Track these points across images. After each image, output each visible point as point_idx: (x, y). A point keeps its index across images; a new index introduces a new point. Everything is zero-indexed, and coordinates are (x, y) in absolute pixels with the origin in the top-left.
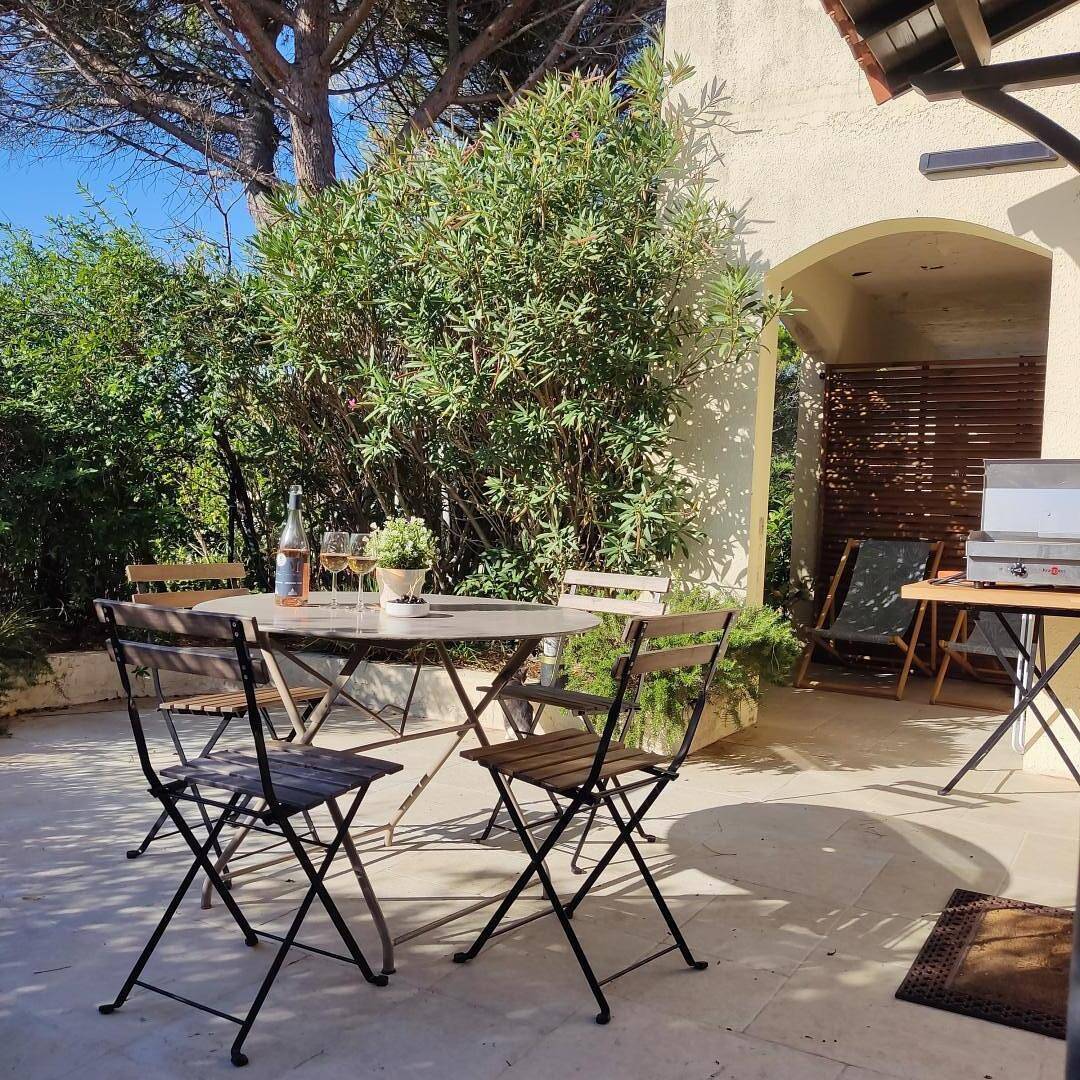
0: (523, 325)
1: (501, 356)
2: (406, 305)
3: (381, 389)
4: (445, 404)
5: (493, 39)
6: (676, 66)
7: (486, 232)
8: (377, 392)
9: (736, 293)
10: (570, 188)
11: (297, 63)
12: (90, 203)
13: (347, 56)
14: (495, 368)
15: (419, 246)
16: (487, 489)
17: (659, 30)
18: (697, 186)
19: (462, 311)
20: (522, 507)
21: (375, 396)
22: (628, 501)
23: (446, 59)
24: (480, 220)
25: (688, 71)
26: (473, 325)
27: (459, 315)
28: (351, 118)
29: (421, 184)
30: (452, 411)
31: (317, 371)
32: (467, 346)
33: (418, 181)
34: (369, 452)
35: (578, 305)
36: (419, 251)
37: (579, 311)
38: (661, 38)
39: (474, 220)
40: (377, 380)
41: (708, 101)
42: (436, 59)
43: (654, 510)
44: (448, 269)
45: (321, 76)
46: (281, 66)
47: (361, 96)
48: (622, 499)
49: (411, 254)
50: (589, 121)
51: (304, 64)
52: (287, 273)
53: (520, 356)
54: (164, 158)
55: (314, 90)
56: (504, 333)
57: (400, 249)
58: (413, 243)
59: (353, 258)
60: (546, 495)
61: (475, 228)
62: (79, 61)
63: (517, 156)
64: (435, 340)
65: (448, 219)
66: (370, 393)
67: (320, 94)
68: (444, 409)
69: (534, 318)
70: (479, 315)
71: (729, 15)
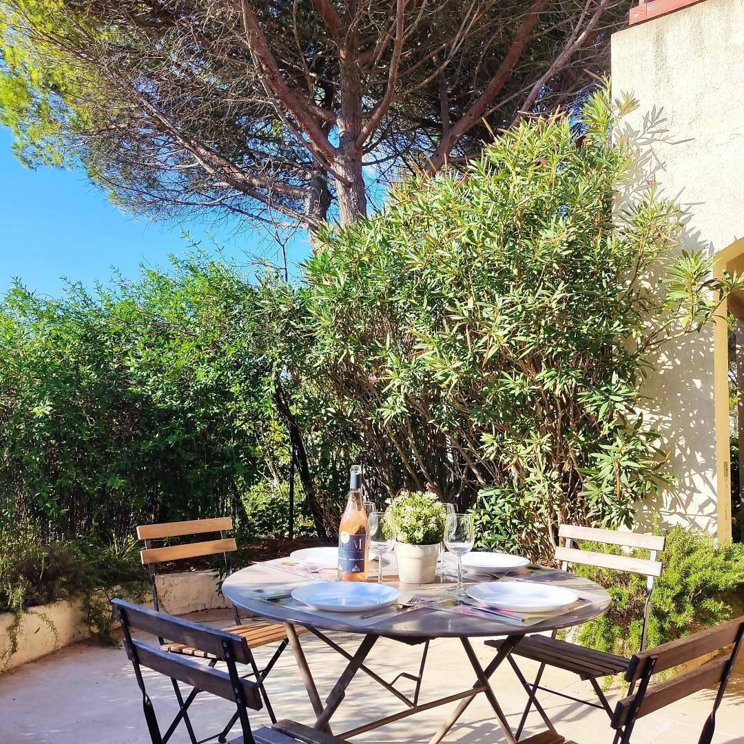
0: (508, 311)
1: (490, 337)
2: (413, 301)
3: (395, 367)
4: (446, 375)
5: (472, 118)
6: (623, 102)
7: (473, 240)
8: (392, 369)
9: (695, 273)
10: (539, 203)
11: (341, 147)
12: (191, 244)
13: (374, 141)
14: (485, 345)
15: (422, 255)
16: (483, 443)
17: (605, 79)
18: (650, 189)
19: (457, 302)
20: (512, 458)
21: (390, 372)
22: (606, 452)
23: (440, 137)
24: (470, 232)
25: (633, 104)
26: (466, 313)
27: (455, 306)
28: (378, 182)
29: (422, 208)
30: (451, 381)
31: (348, 353)
32: (462, 330)
33: (420, 206)
34: (387, 414)
35: (554, 292)
36: (422, 259)
37: (555, 296)
38: (608, 85)
39: (464, 232)
40: (392, 360)
41: (649, 124)
42: (434, 139)
43: (629, 459)
44: (445, 270)
45: (356, 154)
46: (330, 150)
47: (384, 166)
48: (600, 450)
49: (417, 263)
50: (554, 150)
51: (345, 147)
52: (325, 283)
53: (505, 336)
54: (257, 217)
55: (352, 164)
56: (491, 318)
57: (408, 259)
58: (417, 253)
59: (373, 268)
60: (532, 446)
61: (465, 239)
62: (202, 159)
63: (498, 182)
64: (437, 326)
65: (445, 232)
66: (387, 370)
67: (355, 166)
68: (445, 380)
69: (517, 303)
70: (471, 305)
71: (664, 59)
